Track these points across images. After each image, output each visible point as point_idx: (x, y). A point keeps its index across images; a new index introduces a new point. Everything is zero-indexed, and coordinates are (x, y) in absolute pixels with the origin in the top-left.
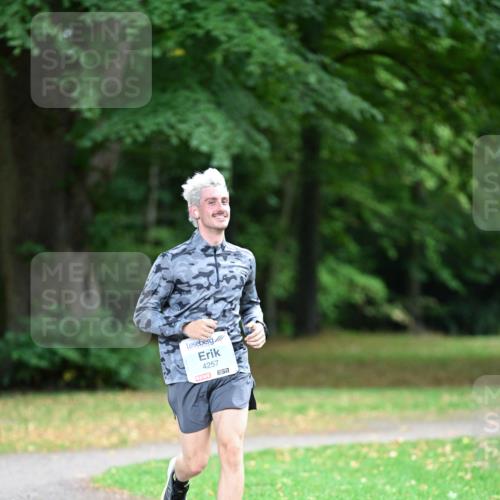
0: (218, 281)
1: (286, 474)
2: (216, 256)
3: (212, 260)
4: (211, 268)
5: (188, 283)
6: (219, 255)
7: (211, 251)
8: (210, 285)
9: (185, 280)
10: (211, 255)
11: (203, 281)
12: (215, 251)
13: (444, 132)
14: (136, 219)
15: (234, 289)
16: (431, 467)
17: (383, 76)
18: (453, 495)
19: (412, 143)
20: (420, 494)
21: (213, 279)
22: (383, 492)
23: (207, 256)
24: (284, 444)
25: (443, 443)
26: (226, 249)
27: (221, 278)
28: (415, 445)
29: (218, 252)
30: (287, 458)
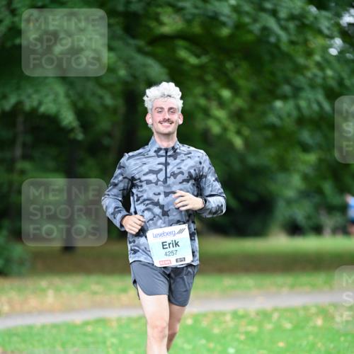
0: (166, 177)
1: (114, 335)
2: (166, 156)
3: (163, 160)
4: (161, 167)
5: (139, 179)
6: (170, 156)
7: (162, 153)
8: (158, 180)
9: (137, 176)
10: (162, 156)
11: (152, 177)
12: (166, 153)
13: (226, 94)
14: (8, 155)
15: (180, 183)
16: (216, 331)
17: (183, 54)
18: (231, 351)
19: (202, 102)
20: (209, 350)
21: (162, 176)
22: (182, 349)
23: (159, 156)
24: (112, 314)
25: (224, 314)
26: (178, 151)
27: (168, 175)
28: (205, 315)
29: (169, 154)
30: (115, 324)
